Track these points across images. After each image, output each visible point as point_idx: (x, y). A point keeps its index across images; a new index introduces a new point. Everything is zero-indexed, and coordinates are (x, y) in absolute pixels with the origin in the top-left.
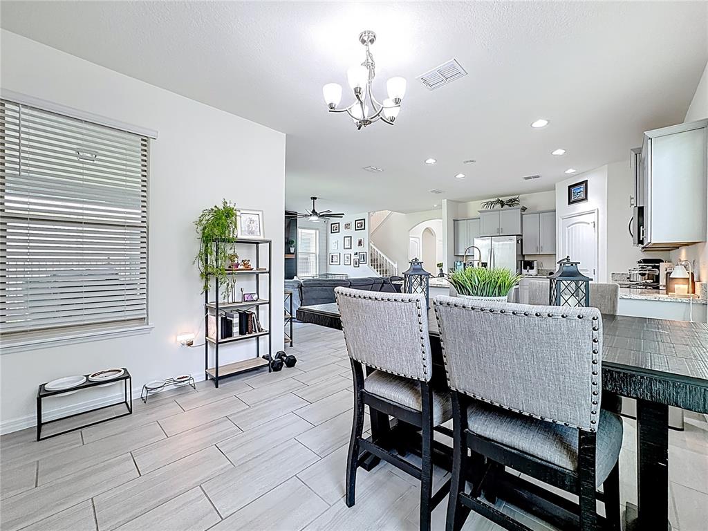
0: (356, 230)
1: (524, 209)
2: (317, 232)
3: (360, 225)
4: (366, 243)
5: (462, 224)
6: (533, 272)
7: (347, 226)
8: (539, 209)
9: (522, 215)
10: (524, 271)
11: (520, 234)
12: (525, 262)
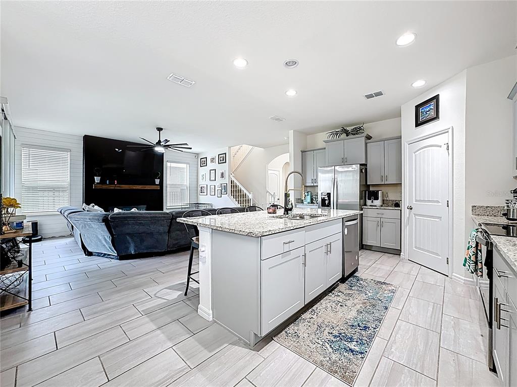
0: (219, 163)
1: (369, 138)
2: (188, 165)
3: (222, 159)
4: (226, 175)
5: (309, 155)
6: (378, 203)
7: (212, 160)
8: (384, 137)
9: (366, 144)
10: (369, 202)
11: (364, 163)
12: (370, 192)
